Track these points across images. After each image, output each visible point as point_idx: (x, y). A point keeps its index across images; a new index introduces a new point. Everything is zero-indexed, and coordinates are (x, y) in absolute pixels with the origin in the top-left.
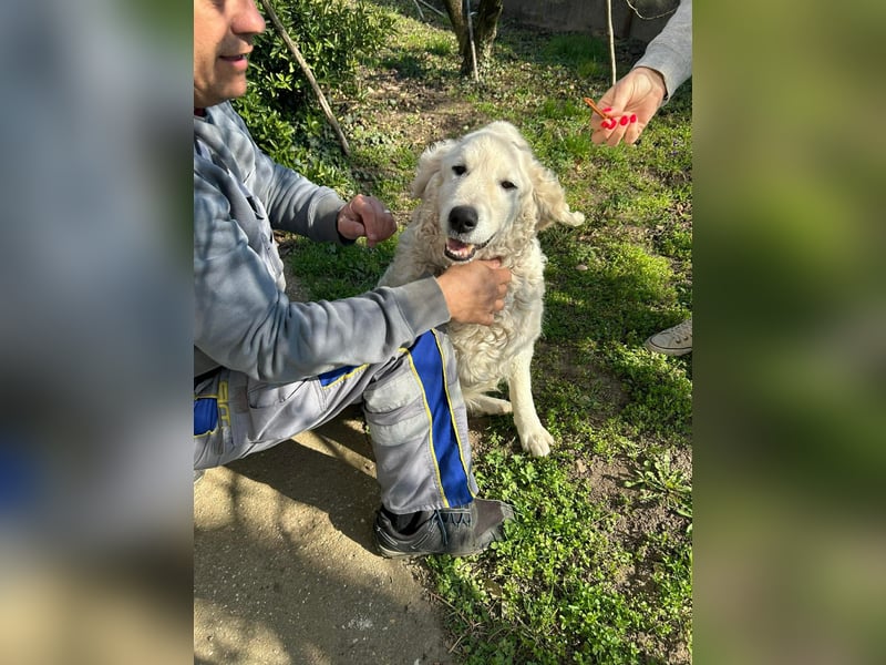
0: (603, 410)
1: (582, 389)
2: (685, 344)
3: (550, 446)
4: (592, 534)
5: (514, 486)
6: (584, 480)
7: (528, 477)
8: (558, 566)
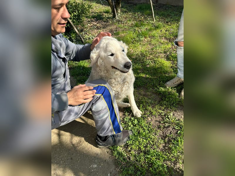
0: (155, 103)
1: (149, 98)
2: (175, 84)
3: (141, 114)
4: (153, 136)
5: (132, 126)
6: (150, 122)
7: (135, 123)
8: (144, 146)
